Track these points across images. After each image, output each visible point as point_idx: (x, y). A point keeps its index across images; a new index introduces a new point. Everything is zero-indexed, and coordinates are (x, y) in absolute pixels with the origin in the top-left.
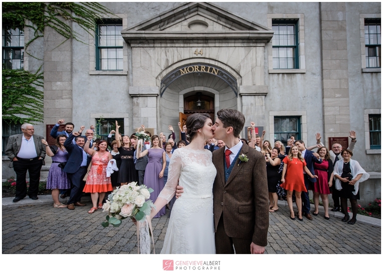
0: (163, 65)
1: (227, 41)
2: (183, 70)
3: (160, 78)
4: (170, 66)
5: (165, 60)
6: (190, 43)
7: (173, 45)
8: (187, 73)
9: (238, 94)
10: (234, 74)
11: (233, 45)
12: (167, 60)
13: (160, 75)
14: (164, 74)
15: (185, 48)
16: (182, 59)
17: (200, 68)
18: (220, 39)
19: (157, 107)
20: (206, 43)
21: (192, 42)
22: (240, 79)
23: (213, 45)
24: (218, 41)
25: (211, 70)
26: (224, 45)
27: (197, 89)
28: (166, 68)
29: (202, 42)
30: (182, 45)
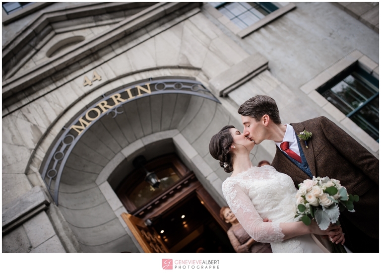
0: (30, 141)
2: (78, 124)
3: (35, 169)
4: (46, 135)
5: (30, 130)
6: (66, 76)
7: (35, 96)
8: (88, 125)
9: (217, 95)
10: (183, 73)
11: (147, 36)
12: (35, 127)
13: (31, 162)
14: (41, 154)
15: (60, 89)
16: (65, 107)
18: (117, 41)
19: (57, 233)
20: (96, 60)
21: (68, 72)
22: (201, 74)
23: (112, 55)
24: (117, 45)
25: (135, 92)
26: (130, 45)
27: (129, 151)
28: (40, 143)
29: (88, 61)
30: (53, 87)
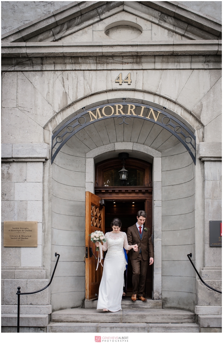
0: (58, 103)
1: (177, 59)
2: (94, 112)
3: (51, 128)
4: (70, 106)
5: (61, 95)
6: (108, 63)
7: (77, 67)
8: (100, 117)
9: (197, 157)
10: (190, 120)
11: (188, 66)
12: (66, 94)
13: (50, 121)
14: (59, 120)
15: (98, 72)
16: (93, 92)
17: (125, 110)
18: (163, 56)
19: (43, 182)
20: (137, 63)
21: (111, 61)
22: (201, 130)
23: (151, 66)
24: (160, 59)
25: (147, 111)
26: (170, 66)
27: (121, 146)
28: (63, 110)
29: (130, 60)
30: (93, 67)
